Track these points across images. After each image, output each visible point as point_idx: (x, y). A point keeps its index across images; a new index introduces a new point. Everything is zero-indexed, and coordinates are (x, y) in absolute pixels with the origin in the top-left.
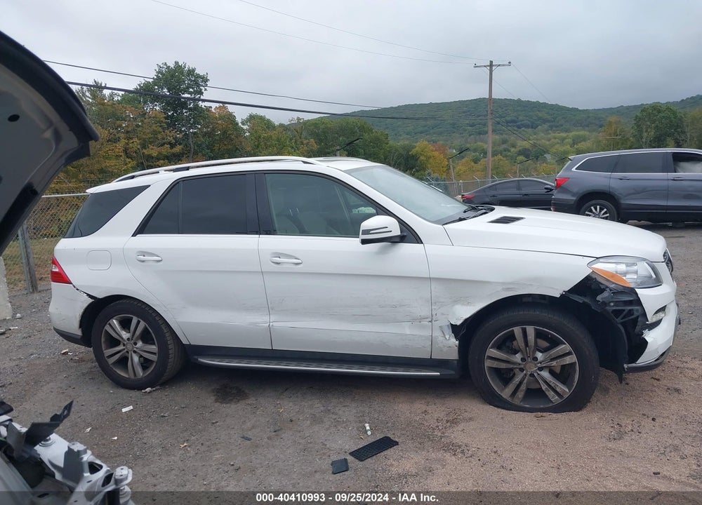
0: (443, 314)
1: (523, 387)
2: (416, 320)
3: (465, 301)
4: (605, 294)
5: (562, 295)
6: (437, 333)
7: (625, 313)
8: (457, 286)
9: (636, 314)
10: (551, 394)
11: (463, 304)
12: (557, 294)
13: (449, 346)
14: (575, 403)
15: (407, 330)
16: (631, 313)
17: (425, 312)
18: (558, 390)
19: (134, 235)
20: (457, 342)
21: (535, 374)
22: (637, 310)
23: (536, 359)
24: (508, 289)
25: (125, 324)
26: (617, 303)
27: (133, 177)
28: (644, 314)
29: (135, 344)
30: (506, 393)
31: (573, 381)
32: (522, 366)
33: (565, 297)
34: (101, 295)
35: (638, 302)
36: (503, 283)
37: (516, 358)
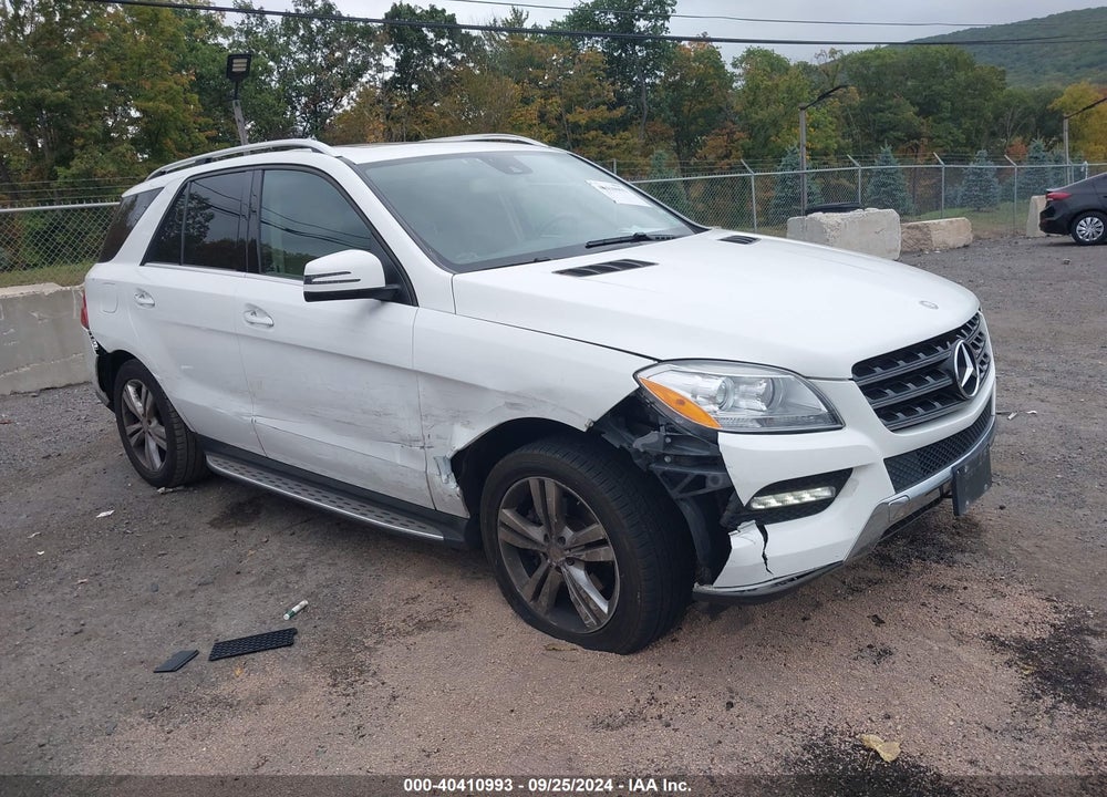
0: (438, 437)
1: (546, 589)
2: (406, 442)
3: (458, 416)
4: (652, 437)
5: (589, 429)
6: (433, 470)
7: (687, 481)
8: (454, 389)
9: (711, 487)
10: (583, 610)
11: (463, 425)
12: (581, 424)
13: (447, 492)
14: (621, 637)
15: (397, 457)
16: (700, 481)
17: (412, 428)
18: (592, 607)
19: (142, 264)
20: (458, 489)
21: (563, 569)
22: (715, 480)
23: (562, 540)
24: (512, 406)
25: (138, 391)
26: (677, 460)
27: (163, 173)
28: (731, 489)
29: (150, 422)
30: (526, 593)
31: (614, 599)
32: (545, 550)
33: (597, 428)
34: (109, 349)
35: (717, 462)
36: (506, 394)
37: (537, 533)
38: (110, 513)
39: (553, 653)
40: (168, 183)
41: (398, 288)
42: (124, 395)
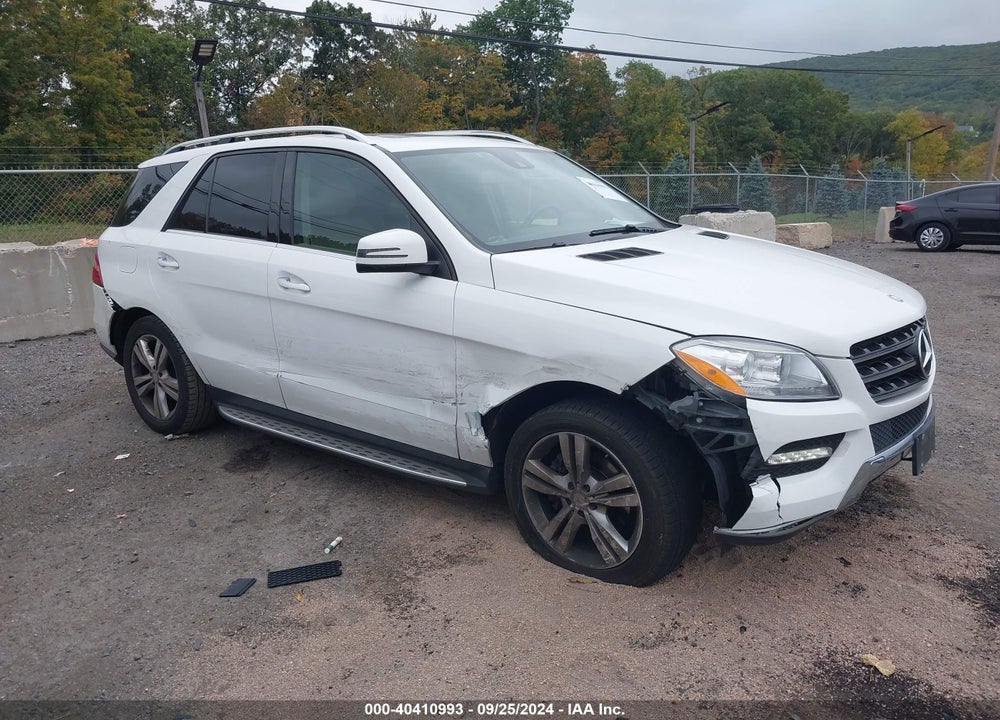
0: (471, 395)
1: (568, 529)
2: (438, 399)
3: (491, 377)
4: (688, 401)
5: (624, 392)
6: (463, 424)
7: (717, 439)
8: (490, 354)
9: (738, 445)
10: (603, 549)
11: (496, 385)
12: (617, 388)
13: (476, 445)
14: (639, 572)
15: (428, 411)
16: (730, 439)
17: (447, 387)
18: (613, 546)
19: (164, 230)
20: (487, 441)
21: (586, 513)
22: (742, 439)
23: (587, 488)
24: (550, 370)
25: (151, 347)
26: (708, 421)
27: (182, 149)
28: (755, 446)
29: (161, 375)
30: (546, 533)
31: (635, 539)
32: (569, 496)
33: (631, 392)
34: (126, 306)
35: (745, 423)
36: (545, 359)
37: (562, 481)
38: (127, 455)
39: (577, 585)
40: (194, 157)
41: (438, 264)
42: (135, 348)
